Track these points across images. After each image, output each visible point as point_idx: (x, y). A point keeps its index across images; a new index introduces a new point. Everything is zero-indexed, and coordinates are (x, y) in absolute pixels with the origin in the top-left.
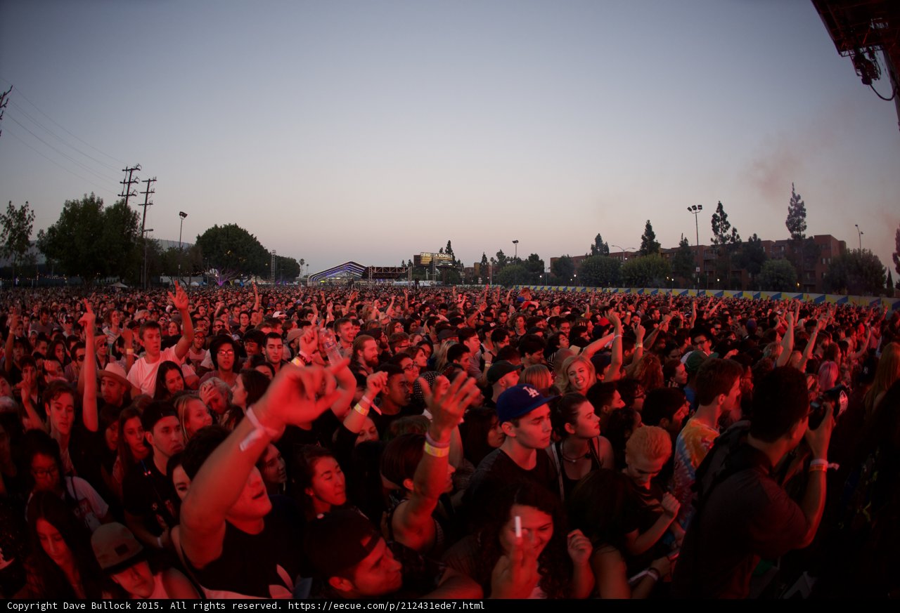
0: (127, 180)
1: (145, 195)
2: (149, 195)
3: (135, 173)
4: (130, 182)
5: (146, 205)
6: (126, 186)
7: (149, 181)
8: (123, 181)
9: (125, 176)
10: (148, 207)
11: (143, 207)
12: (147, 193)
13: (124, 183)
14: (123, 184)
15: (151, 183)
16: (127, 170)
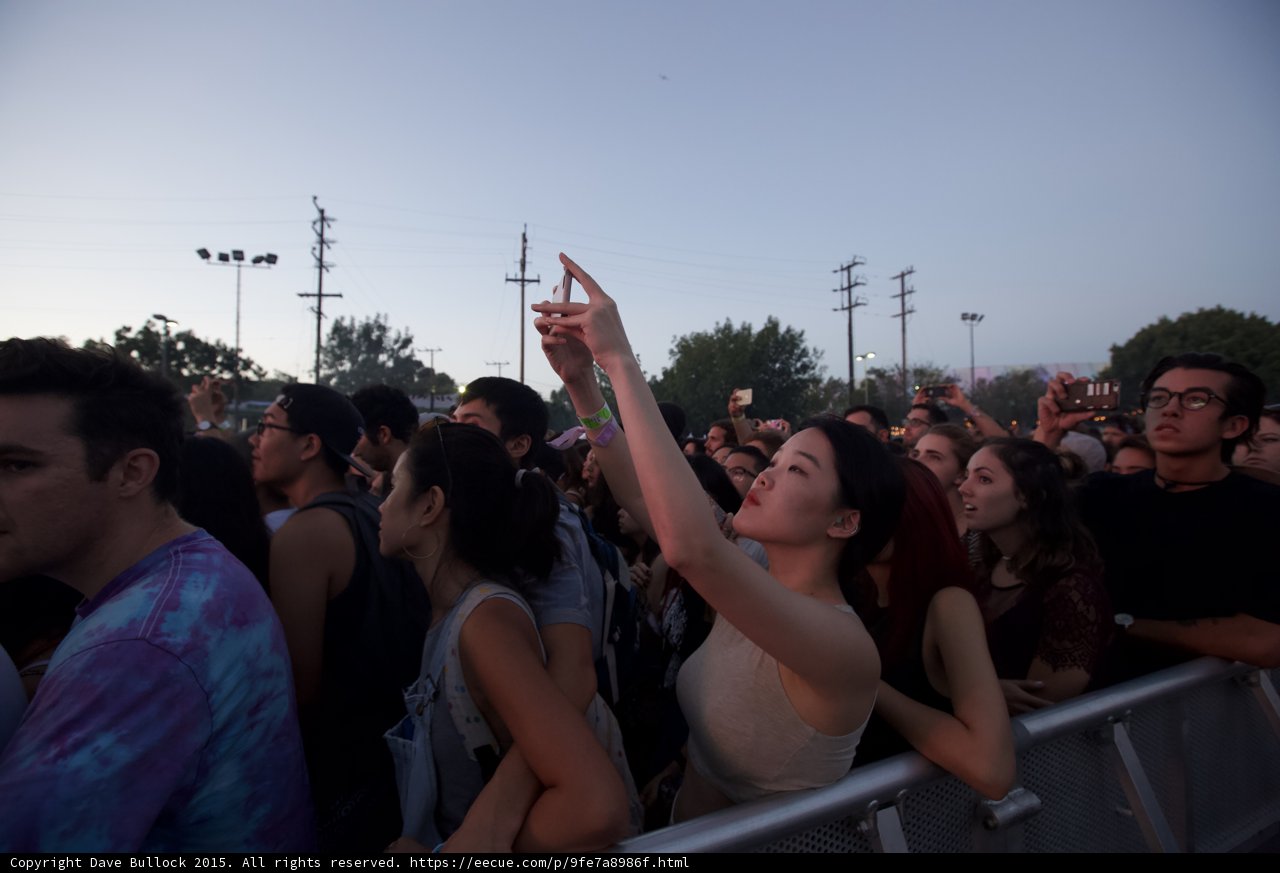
0: (846, 285)
1: (899, 300)
2: (907, 297)
3: (855, 271)
4: (850, 287)
5: (903, 314)
6: (846, 293)
7: (903, 276)
8: (839, 287)
9: (841, 279)
10: (908, 317)
11: (899, 319)
12: (903, 295)
13: (843, 289)
14: (839, 293)
15: (907, 278)
16: (842, 270)
